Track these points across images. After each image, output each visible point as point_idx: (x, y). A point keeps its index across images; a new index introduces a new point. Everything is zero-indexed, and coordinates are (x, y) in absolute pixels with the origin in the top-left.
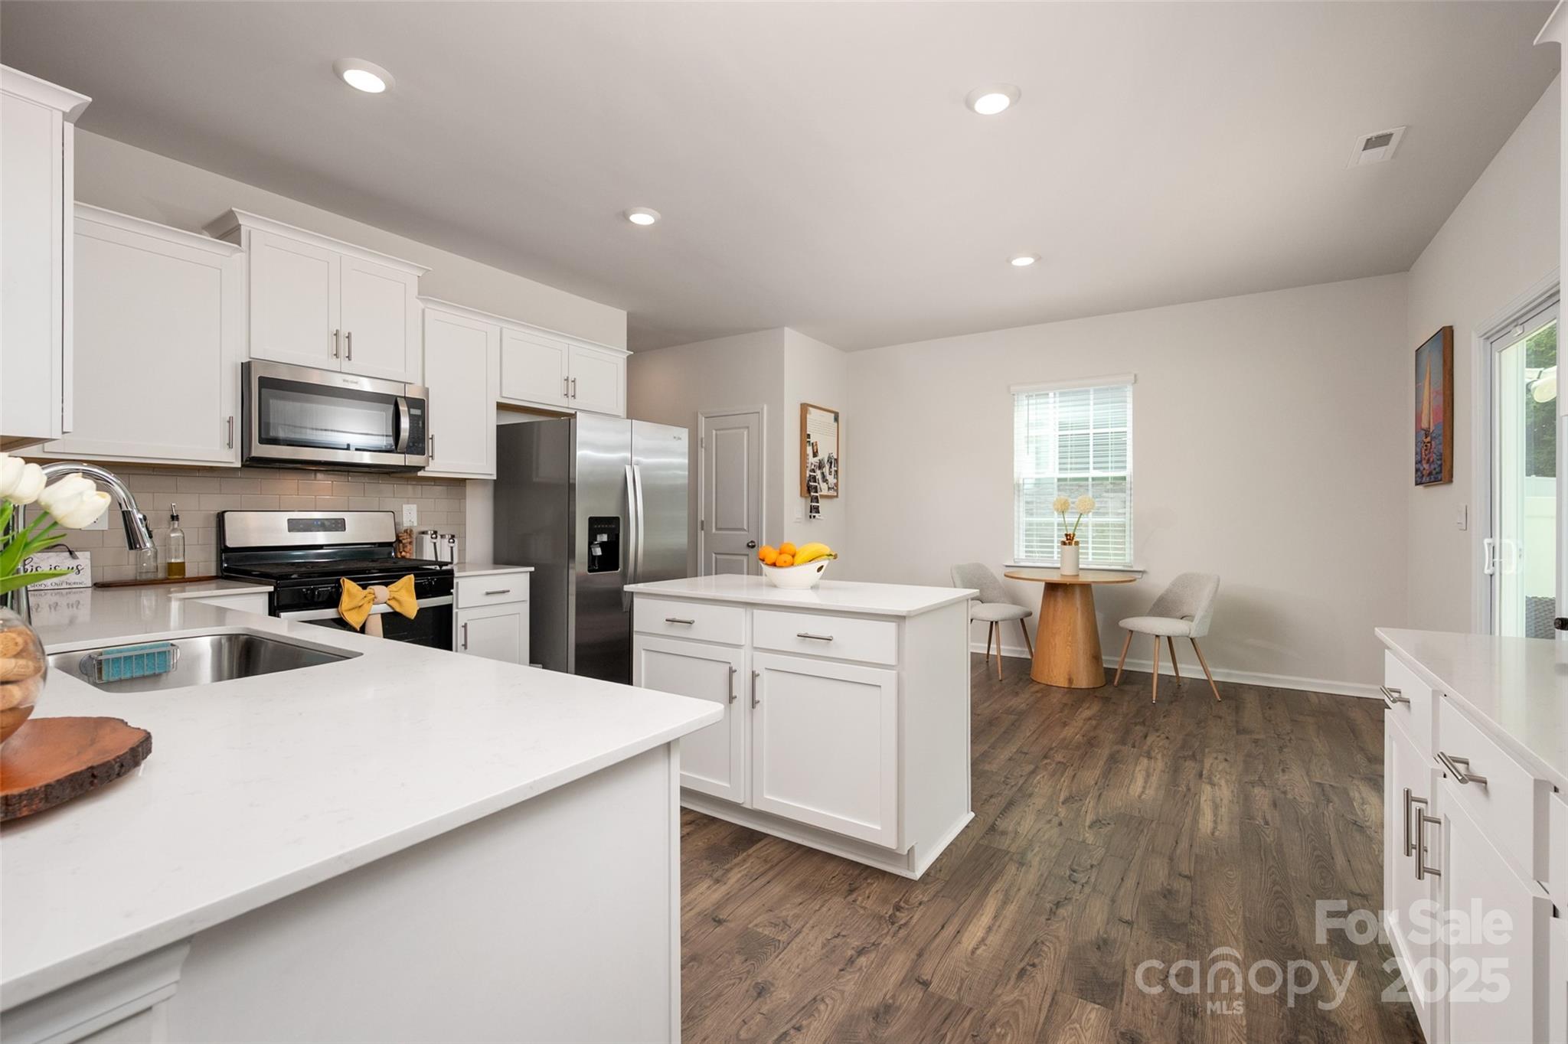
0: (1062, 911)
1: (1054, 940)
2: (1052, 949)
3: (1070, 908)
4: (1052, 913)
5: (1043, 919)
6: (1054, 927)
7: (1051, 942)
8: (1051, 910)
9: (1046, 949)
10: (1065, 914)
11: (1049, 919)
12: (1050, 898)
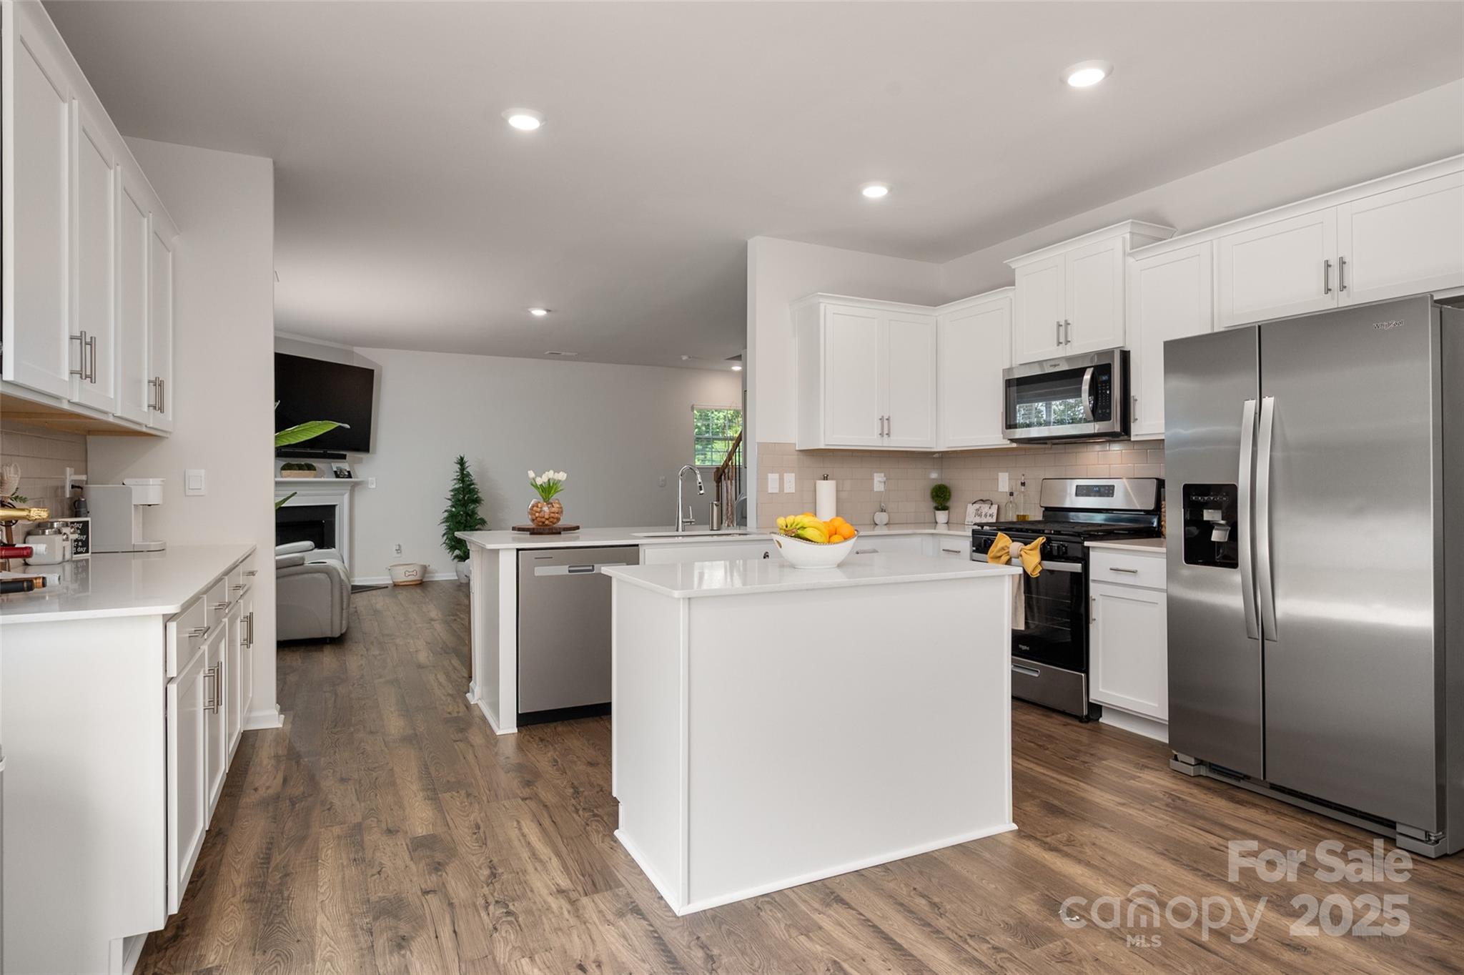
0: (486, 872)
1: (474, 852)
2: (471, 847)
3: (482, 878)
4: (492, 867)
5: (495, 860)
6: (482, 859)
7: (475, 850)
8: (495, 869)
9: (474, 844)
10: (481, 872)
11: (491, 861)
12: (505, 876)
